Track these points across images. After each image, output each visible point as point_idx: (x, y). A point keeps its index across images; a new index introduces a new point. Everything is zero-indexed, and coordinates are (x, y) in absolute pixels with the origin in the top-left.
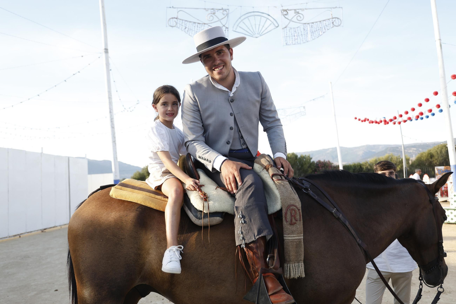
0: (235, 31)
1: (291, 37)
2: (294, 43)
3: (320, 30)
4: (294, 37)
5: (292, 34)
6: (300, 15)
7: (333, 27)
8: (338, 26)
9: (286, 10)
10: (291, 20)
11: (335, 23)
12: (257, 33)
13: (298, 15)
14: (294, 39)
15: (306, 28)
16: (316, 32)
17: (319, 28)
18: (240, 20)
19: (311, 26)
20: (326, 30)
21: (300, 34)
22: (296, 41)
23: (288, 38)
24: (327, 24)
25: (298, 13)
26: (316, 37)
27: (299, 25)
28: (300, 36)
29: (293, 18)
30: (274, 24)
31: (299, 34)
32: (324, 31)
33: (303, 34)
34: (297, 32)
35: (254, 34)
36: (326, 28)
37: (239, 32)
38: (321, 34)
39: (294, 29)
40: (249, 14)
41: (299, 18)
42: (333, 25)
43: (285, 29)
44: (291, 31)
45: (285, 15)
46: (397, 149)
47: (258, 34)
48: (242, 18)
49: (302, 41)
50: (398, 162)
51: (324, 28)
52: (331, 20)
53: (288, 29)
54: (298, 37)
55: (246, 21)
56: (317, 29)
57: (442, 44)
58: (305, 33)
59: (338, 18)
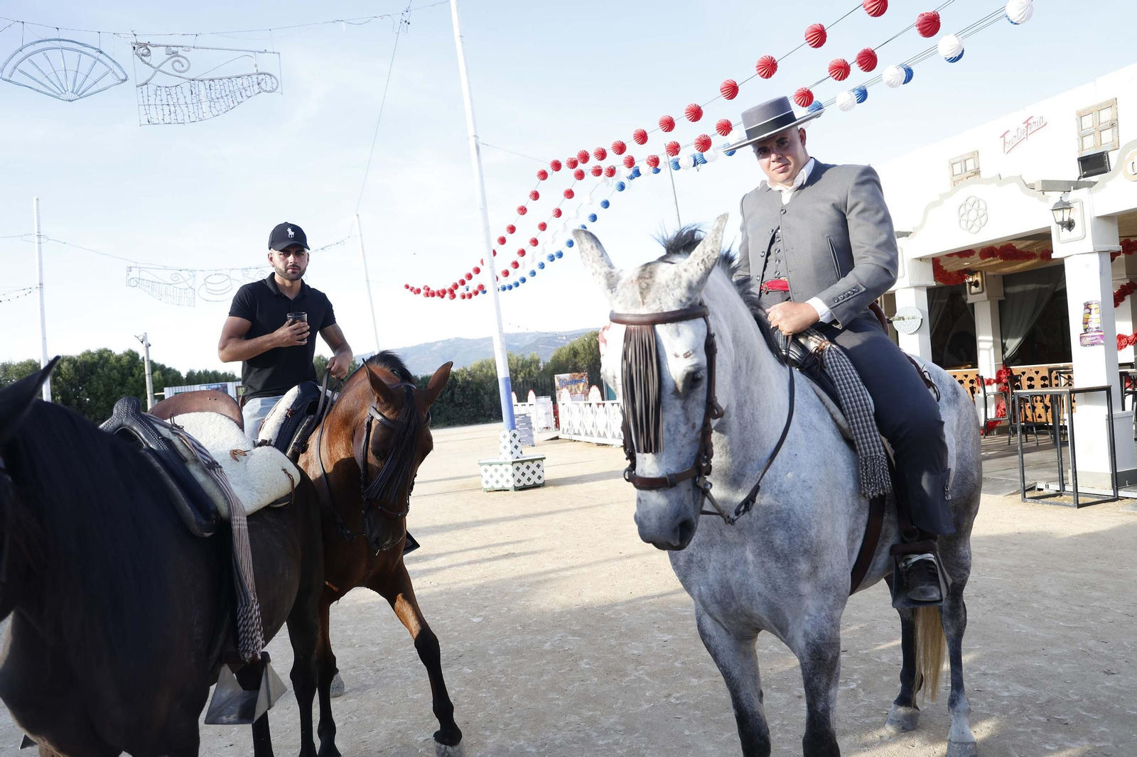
0: (9, 81)
1: (159, 108)
2: (167, 120)
3: (229, 97)
4: (166, 108)
5: (162, 100)
6: (180, 59)
7: (260, 92)
8: (270, 92)
9: (145, 45)
10: (157, 69)
11: (263, 84)
12: (70, 89)
13: (177, 58)
14: (167, 112)
15: (197, 88)
16: (221, 100)
17: (228, 92)
18: (21, 55)
19: (208, 87)
20: (245, 98)
21: (182, 101)
22: (173, 115)
23: (152, 108)
24: (246, 85)
25: (175, 54)
26: (220, 112)
27: (179, 81)
28: (184, 107)
29: (163, 63)
30: (114, 72)
31: (180, 102)
32: (239, 99)
33: (189, 101)
34: (174, 96)
35: (62, 93)
36: (244, 94)
37: (19, 84)
38: (232, 105)
39: (167, 89)
40: (48, 44)
41: (177, 65)
42: (260, 88)
43: (146, 86)
44: (159, 93)
45: (143, 55)
46: (555, 341)
47: (72, 92)
48: (27, 51)
49: (186, 117)
50: (520, 365)
51: (238, 94)
52: (254, 77)
53: (152, 87)
54: (177, 108)
55: (38, 58)
56: (224, 94)
57: (480, 146)
58: (194, 101)
59: (270, 75)
